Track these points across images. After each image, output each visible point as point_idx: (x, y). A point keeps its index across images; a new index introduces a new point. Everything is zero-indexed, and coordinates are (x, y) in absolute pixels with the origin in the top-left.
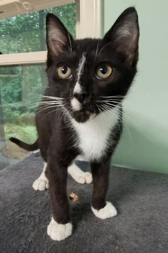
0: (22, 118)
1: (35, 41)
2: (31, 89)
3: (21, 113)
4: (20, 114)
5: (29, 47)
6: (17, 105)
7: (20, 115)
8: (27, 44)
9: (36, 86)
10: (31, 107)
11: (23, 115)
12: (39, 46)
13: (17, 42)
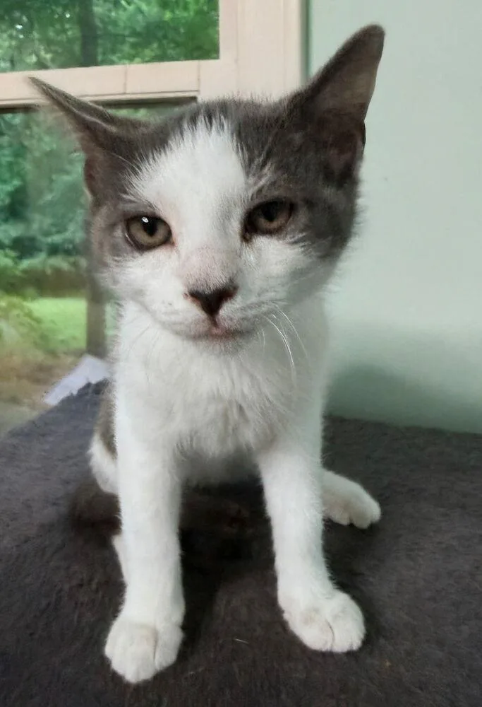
0: (25, 271)
1: (64, 31)
2: (51, 181)
3: (21, 258)
4: (17, 260)
5: (45, 49)
6: (5, 231)
7: (16, 263)
8: (39, 40)
9: (67, 173)
10: (49, 240)
11: (26, 264)
12: (77, 48)
13: (5, 36)
